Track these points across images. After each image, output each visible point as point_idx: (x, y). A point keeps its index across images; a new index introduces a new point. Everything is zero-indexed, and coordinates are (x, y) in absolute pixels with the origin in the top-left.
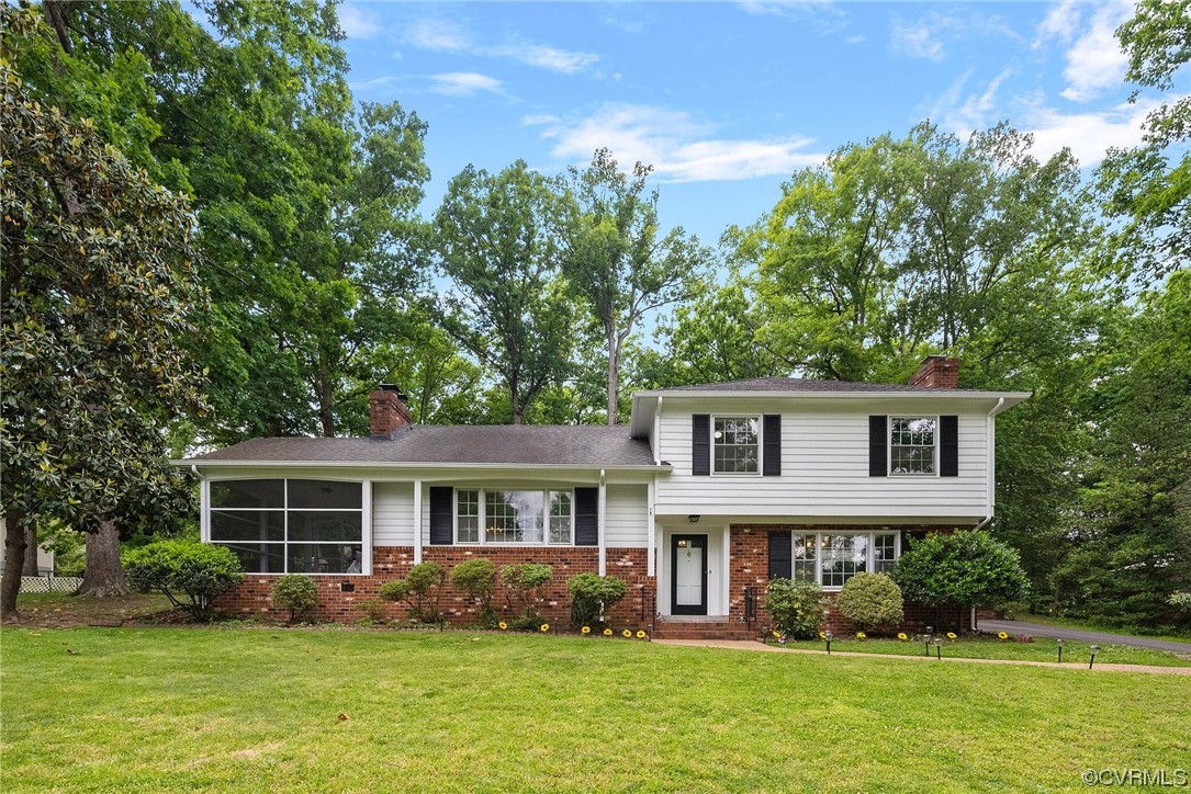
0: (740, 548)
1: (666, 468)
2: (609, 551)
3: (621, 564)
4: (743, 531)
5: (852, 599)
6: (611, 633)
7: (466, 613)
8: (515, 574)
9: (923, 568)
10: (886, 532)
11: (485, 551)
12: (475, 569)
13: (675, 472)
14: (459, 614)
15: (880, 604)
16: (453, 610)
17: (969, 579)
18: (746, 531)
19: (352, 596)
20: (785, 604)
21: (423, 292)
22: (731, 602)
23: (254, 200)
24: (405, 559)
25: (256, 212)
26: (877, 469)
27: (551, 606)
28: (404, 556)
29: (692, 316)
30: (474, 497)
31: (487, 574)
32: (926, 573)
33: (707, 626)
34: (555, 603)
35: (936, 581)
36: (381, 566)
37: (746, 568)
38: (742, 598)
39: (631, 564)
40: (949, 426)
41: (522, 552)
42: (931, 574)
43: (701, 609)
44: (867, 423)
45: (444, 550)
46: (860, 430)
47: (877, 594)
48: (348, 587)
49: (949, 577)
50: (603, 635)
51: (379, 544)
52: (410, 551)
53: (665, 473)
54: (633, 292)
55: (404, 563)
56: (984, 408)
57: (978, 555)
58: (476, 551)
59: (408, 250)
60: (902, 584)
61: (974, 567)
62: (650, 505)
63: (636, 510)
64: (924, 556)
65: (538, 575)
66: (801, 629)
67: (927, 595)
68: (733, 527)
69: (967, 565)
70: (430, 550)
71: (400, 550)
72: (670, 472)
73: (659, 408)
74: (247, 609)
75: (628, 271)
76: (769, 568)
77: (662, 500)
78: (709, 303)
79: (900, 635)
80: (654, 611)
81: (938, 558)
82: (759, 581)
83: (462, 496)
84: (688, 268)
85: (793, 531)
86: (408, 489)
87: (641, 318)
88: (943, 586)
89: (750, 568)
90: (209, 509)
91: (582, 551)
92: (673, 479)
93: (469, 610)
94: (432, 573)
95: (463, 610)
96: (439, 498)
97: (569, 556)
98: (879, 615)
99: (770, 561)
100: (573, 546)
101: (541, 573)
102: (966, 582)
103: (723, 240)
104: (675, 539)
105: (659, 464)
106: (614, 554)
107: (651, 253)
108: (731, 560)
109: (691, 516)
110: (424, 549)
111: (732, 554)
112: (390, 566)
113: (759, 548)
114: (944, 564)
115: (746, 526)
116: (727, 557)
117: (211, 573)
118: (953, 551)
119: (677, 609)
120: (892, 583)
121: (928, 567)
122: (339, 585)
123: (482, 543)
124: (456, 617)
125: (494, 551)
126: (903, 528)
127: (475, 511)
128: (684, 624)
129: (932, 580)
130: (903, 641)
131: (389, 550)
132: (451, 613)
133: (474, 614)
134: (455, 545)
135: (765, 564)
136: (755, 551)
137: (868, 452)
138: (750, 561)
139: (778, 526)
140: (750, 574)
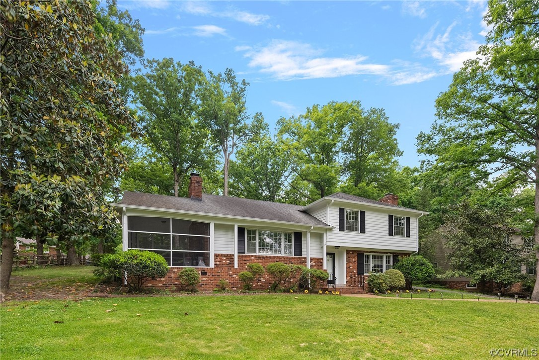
0: (349, 259)
4: (350, 252)
7: (257, 285)
10: (389, 254)
11: (260, 257)
13: (333, 229)
14: (254, 285)
18: (351, 252)
19: (206, 277)
22: (346, 279)
24: (225, 260)
26: (391, 234)
28: (225, 258)
30: (254, 233)
36: (218, 263)
37: (351, 266)
38: (350, 277)
39: (314, 264)
40: (408, 220)
41: (274, 258)
44: (388, 217)
45: (242, 256)
46: (387, 219)
48: (204, 273)
52: (230, 256)
53: (330, 229)
55: (224, 261)
56: (417, 216)
58: (256, 257)
62: (325, 241)
63: (318, 243)
68: (347, 251)
73: (331, 204)
76: (358, 266)
77: (329, 240)
82: (354, 271)
83: (249, 232)
85: (364, 253)
86: (232, 228)
90: (127, 231)
91: (297, 258)
92: (333, 232)
93: (259, 284)
95: (256, 284)
96: (241, 232)
98: (400, 284)
99: (358, 264)
100: (293, 256)
105: (331, 226)
108: (346, 263)
109: (335, 247)
111: (347, 261)
113: (355, 259)
115: (351, 251)
122: (200, 272)
123: (258, 254)
125: (263, 257)
126: (393, 253)
127: (254, 239)
133: (261, 285)
134: (246, 254)
135: (356, 265)
136: (353, 260)
137: (388, 227)
138: (352, 264)
139: (360, 251)
140: (352, 268)
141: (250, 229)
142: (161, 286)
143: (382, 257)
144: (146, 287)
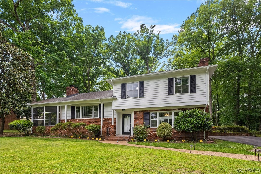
0: (136, 117)
1: (115, 98)
2: (105, 119)
3: (108, 122)
4: (137, 112)
10: (177, 111)
11: (80, 120)
18: (138, 112)
26: (171, 93)
30: (79, 107)
37: (138, 122)
40: (193, 78)
41: (88, 120)
44: (168, 80)
45: (73, 120)
46: (166, 82)
50: (91, 139)
58: (79, 120)
62: (113, 107)
75: (153, 52)
79: (167, 140)
83: (77, 108)
85: (150, 112)
89: (139, 122)
90: (33, 113)
91: (100, 119)
96: (73, 108)
97: (97, 121)
98: (162, 135)
100: (98, 118)
104: (123, 115)
105: (112, 97)
106: (107, 120)
115: (138, 111)
119: (124, 133)
123: (81, 118)
126: (182, 109)
127: (79, 111)
130: (168, 142)
131: (63, 120)
134: (75, 119)
135: (143, 121)
136: (140, 117)
137: (168, 88)
138: (139, 120)
139: (146, 111)
140: (139, 124)
141: (77, 106)
143: (170, 114)
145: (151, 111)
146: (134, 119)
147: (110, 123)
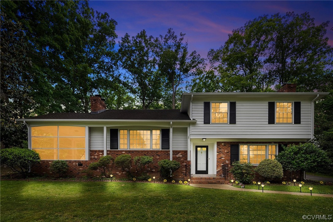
0: (220, 150)
1: (194, 121)
2: (173, 151)
3: (178, 156)
5: (263, 169)
6: (174, 182)
7: (123, 174)
8: (139, 160)
9: (290, 157)
10: (273, 144)
11: (129, 152)
12: (123, 158)
13: (198, 123)
14: (120, 174)
15: (275, 171)
16: (118, 173)
17: (309, 161)
18: (222, 144)
19: (82, 168)
20: (240, 171)
21: (116, 73)
22: (217, 169)
23: (56, 36)
25: (56, 40)
26: (271, 122)
27: (153, 171)
28: (101, 153)
29: (198, 81)
31: (128, 160)
32: (292, 159)
33: (210, 179)
34: (154, 170)
35: (296, 162)
36: (93, 157)
37: (222, 157)
38: (221, 168)
39: (181, 156)
40: (298, 105)
41: (142, 152)
42: (294, 160)
43: (206, 172)
44: (267, 105)
45: (115, 151)
46: (265, 107)
47: (273, 167)
48: (80, 165)
49: (301, 161)
50: (171, 183)
51: (92, 149)
52: (103, 151)
53: (194, 123)
54: (180, 73)
55: (100, 156)
57: (312, 152)
58: (126, 151)
59: (111, 60)
60: (282, 163)
61: (311, 157)
62: (188, 135)
63: (183, 137)
64: (290, 152)
65: (147, 160)
66: (246, 181)
67: (293, 167)
68: (218, 143)
69: (308, 156)
70: (110, 151)
71: (99, 151)
72: (196, 123)
73: (192, 99)
74: (45, 172)
75: (178, 66)
76: (231, 157)
77: (193, 133)
78: (203, 76)
79: (283, 183)
80: (190, 173)
81: (296, 153)
82: (227, 162)
84: (197, 65)
85: (239, 144)
86: (101, 130)
87: (183, 81)
88: (299, 164)
89: (224, 157)
91: (164, 152)
92: (197, 125)
93: (124, 173)
94: (108, 160)
95: (121, 173)
96: (113, 133)
97: (159, 153)
98: (275, 175)
99: (231, 155)
100: (161, 150)
101: (148, 159)
102: (308, 163)
103: (209, 54)
104: (197, 147)
105: (192, 120)
106: (175, 152)
107: (185, 60)
108: (217, 155)
109: (203, 139)
110: (108, 151)
111: (217, 153)
112: (96, 157)
113: (227, 150)
114: (299, 155)
115: (222, 142)
116: (216, 154)
117: (25, 160)
118: (302, 150)
119: (197, 172)
120: (279, 163)
121: (293, 157)
122: (77, 164)
123: (128, 149)
124: (119, 175)
125: (133, 152)
126: (279, 143)
128: (201, 178)
129: (294, 162)
130: (284, 184)
131: (96, 151)
132: (117, 174)
133: (125, 174)
135: (229, 156)
136: (226, 151)
137: (268, 115)
138: (224, 155)
139: (234, 142)
140: (224, 159)
141: (121, 129)
142: (51, 174)
144: (42, 174)
145: (241, 143)
146: (218, 154)
147: (180, 157)
